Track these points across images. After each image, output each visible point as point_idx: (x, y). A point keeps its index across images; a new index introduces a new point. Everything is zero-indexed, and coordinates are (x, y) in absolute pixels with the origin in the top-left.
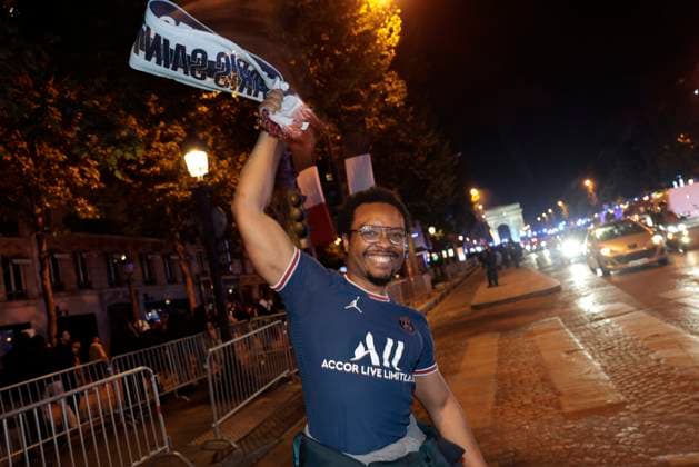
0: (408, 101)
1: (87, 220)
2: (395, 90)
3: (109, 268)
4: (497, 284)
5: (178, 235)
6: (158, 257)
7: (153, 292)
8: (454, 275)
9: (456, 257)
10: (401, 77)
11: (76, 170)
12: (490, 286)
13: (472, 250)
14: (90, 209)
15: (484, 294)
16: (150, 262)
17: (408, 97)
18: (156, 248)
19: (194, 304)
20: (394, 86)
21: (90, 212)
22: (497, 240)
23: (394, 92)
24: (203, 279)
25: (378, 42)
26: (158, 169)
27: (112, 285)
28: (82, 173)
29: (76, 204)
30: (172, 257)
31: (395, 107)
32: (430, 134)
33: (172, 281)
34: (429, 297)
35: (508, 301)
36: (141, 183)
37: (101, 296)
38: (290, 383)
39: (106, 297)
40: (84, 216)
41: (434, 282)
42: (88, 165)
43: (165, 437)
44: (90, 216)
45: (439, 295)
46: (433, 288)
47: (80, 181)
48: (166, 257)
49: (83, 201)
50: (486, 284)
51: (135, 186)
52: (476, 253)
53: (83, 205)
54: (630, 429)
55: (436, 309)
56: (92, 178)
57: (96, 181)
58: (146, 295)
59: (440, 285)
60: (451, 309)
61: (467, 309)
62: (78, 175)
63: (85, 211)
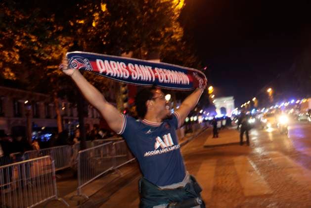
0: (183, 39)
1: (8, 80)
2: (178, 32)
3: (14, 107)
4: (217, 137)
5: (56, 94)
6: (42, 104)
7: (37, 122)
8: (196, 130)
9: (197, 121)
10: (181, 26)
11: (7, 53)
12: (214, 137)
13: (206, 119)
14: (12, 74)
15: (210, 141)
16: (37, 106)
17: (184, 36)
18: (42, 99)
19: (60, 130)
20: (177, 30)
21: (12, 76)
22: (219, 115)
23: (177, 33)
24: (65, 118)
25: (173, 7)
26: (50, 58)
27: (15, 116)
28: (9, 55)
29: (4, 71)
30: (50, 105)
31: (176, 41)
32: (192, 57)
33: (48, 117)
34: (182, 139)
35: (223, 145)
36: (40, 64)
37: (9, 121)
38: (113, 173)
39: (12, 123)
40: (7, 78)
41: (186, 132)
42: (13, 51)
43: (56, 191)
44: (10, 78)
45: (187, 139)
46: (185, 136)
47: (8, 59)
48: (46, 104)
49: (8, 70)
50: (212, 136)
51: (37, 65)
52: (208, 120)
53: (8, 72)
54: (273, 205)
55: (186, 146)
56: (14, 58)
57: (16, 60)
58: (33, 123)
59: (188, 135)
60: (193, 147)
61: (202, 148)
62: (7, 56)
63: (9, 75)
